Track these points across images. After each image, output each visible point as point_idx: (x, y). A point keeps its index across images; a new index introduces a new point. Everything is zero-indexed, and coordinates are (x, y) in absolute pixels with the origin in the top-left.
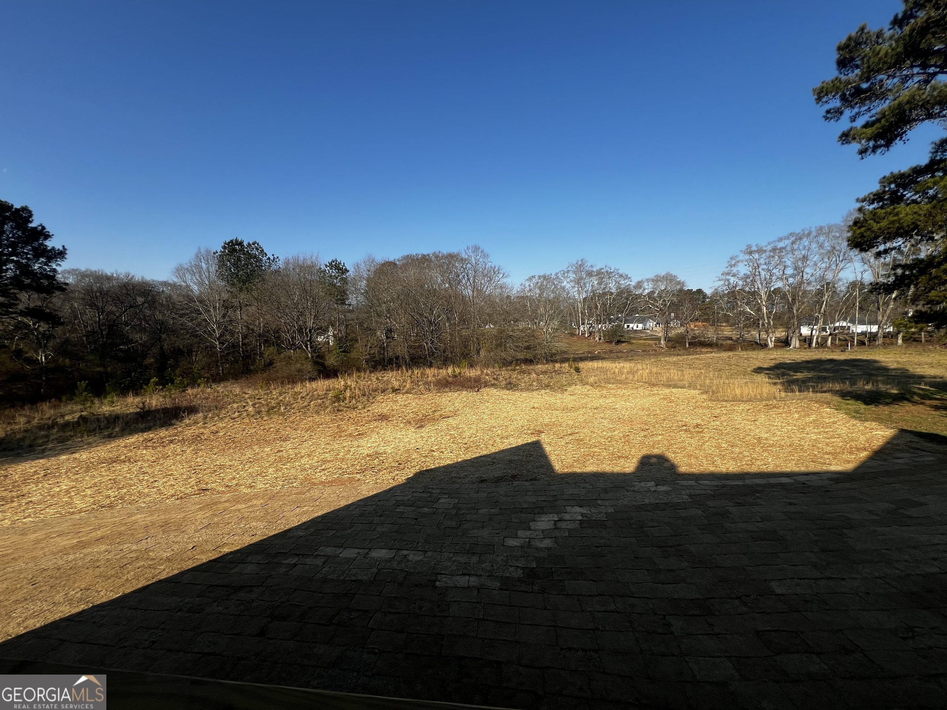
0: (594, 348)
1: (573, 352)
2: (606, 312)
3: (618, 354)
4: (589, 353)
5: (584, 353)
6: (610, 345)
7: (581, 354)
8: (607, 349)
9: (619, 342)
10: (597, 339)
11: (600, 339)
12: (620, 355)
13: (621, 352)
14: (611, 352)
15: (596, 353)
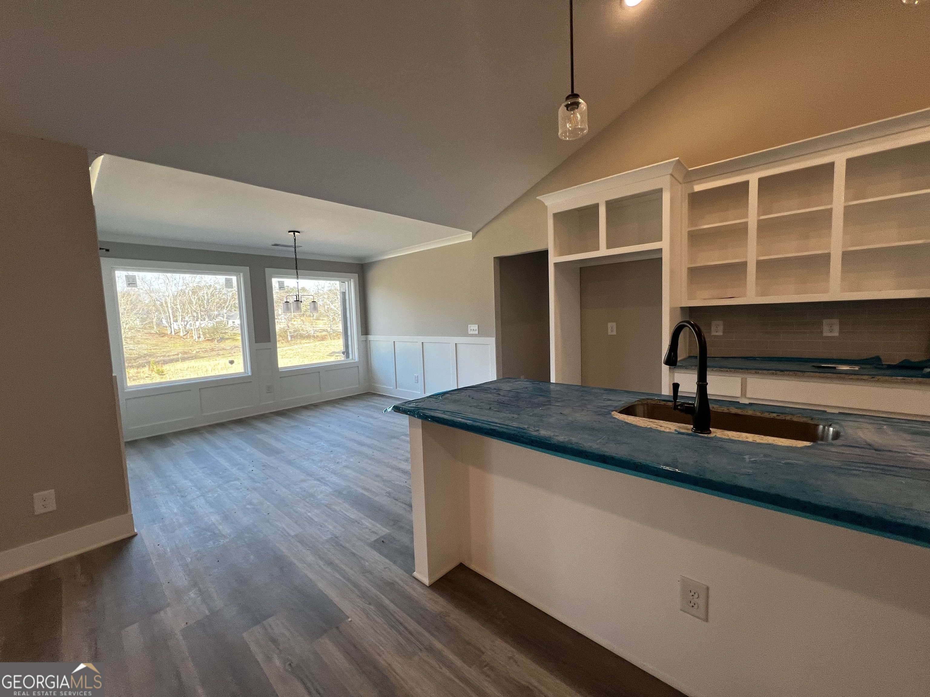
0: (191, 348)
1: (163, 354)
2: (204, 307)
3: (220, 351)
4: (185, 353)
5: (178, 355)
6: (211, 344)
7: (173, 355)
8: (207, 347)
9: (222, 339)
10: (195, 337)
11: (199, 337)
12: (221, 352)
13: (224, 349)
14: (212, 350)
15: (194, 352)
